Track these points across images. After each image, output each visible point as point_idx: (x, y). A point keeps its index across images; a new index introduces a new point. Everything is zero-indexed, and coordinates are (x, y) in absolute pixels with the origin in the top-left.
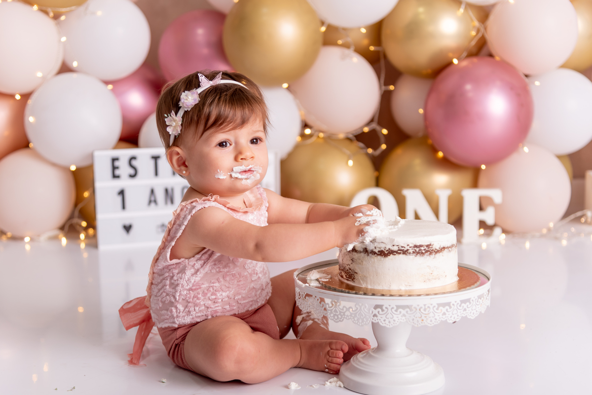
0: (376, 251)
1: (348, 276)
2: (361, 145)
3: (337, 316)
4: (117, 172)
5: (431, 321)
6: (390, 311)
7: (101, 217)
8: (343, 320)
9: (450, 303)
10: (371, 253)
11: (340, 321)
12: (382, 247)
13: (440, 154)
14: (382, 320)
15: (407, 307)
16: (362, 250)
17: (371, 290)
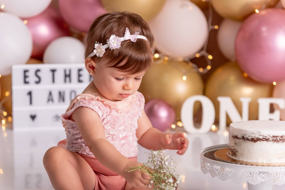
0: (250, 138)
1: (233, 154)
2: (195, 66)
3: (224, 176)
4: (27, 80)
5: (280, 182)
6: (255, 175)
8: (227, 179)
10: (246, 139)
11: (225, 180)
12: (253, 136)
13: (246, 75)
14: (250, 180)
15: (267, 173)
16: (241, 137)
17: (246, 162)
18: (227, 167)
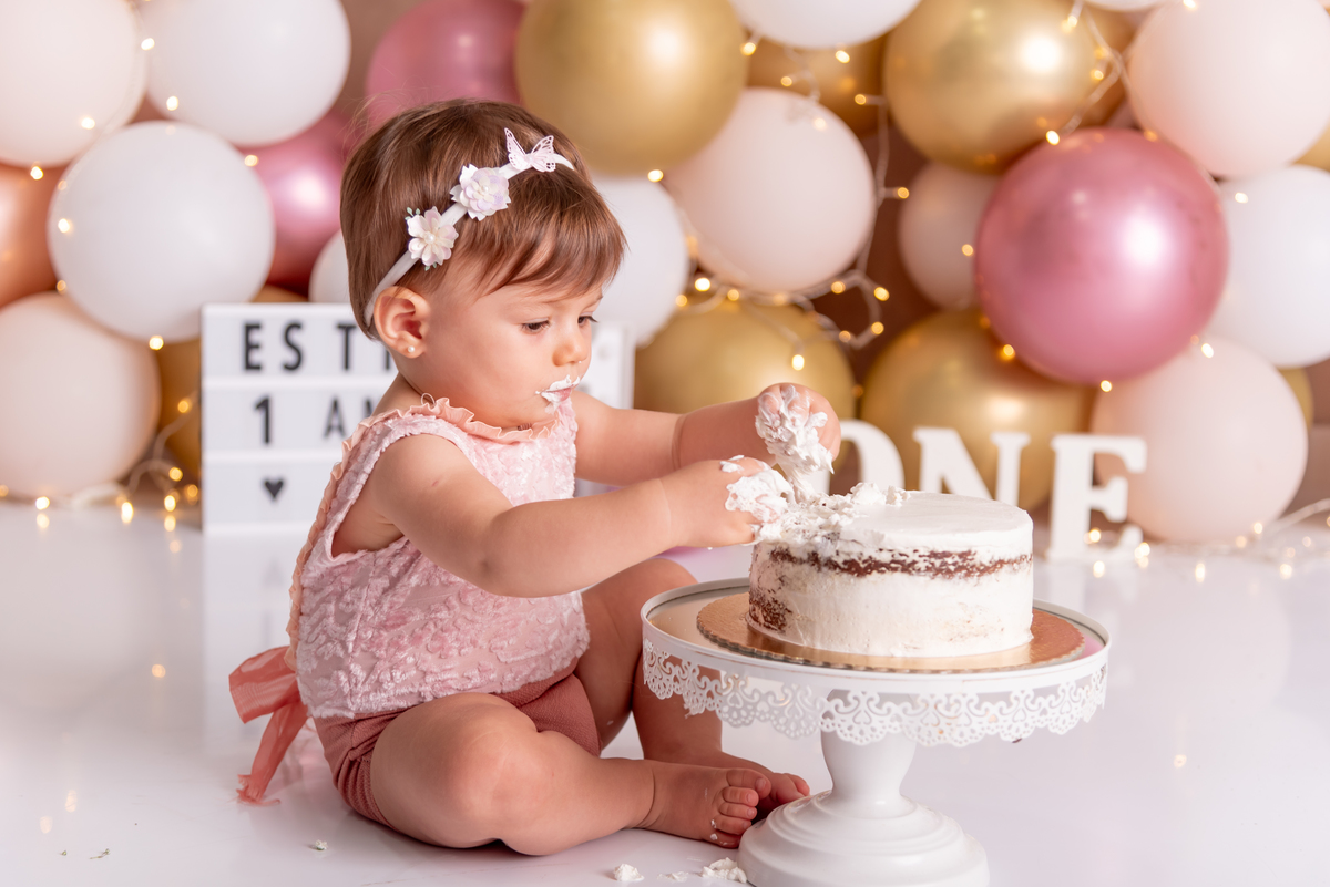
0: (840, 560)
1: (769, 619)
2: (825, 321)
3: (738, 711)
4: (256, 357)
5: (962, 735)
6: (863, 706)
7: (214, 458)
8: (751, 722)
9: (1009, 693)
10: (826, 564)
11: (744, 723)
12: (854, 552)
13: (1008, 352)
14: (845, 726)
15: (909, 698)
16: (805, 557)
17: (823, 653)
18: (755, 675)
